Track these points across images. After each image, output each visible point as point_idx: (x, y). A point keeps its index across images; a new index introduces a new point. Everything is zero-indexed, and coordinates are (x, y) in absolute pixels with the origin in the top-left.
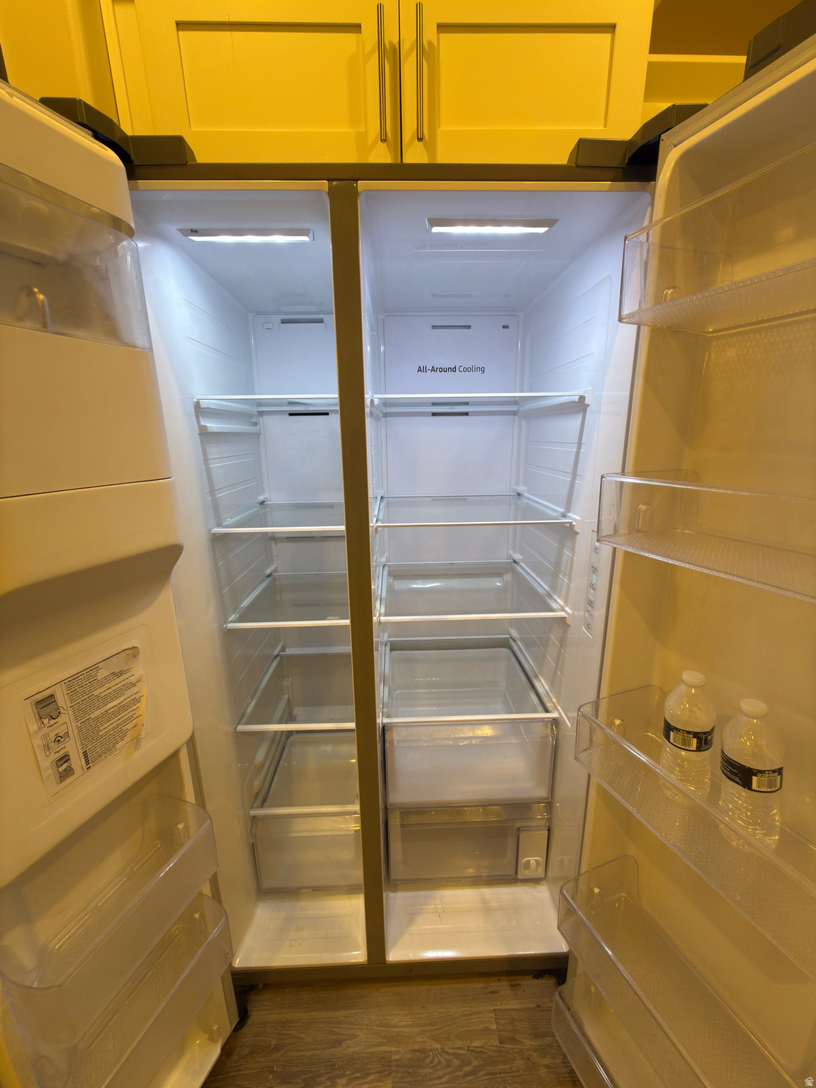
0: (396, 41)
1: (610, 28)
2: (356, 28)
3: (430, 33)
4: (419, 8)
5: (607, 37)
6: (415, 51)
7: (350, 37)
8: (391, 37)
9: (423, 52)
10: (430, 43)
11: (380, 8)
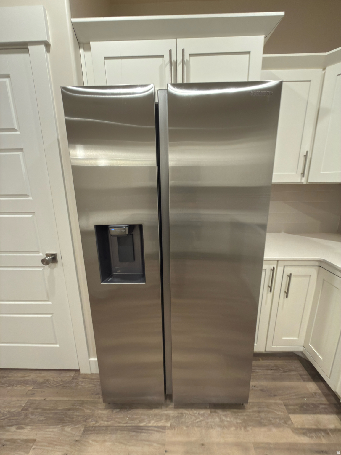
0: (175, 60)
1: (249, 53)
2: (162, 56)
3: (187, 57)
4: (183, 50)
5: (248, 55)
6: (182, 63)
7: (160, 59)
8: (174, 59)
9: (185, 63)
10: (187, 60)
11: (170, 51)
